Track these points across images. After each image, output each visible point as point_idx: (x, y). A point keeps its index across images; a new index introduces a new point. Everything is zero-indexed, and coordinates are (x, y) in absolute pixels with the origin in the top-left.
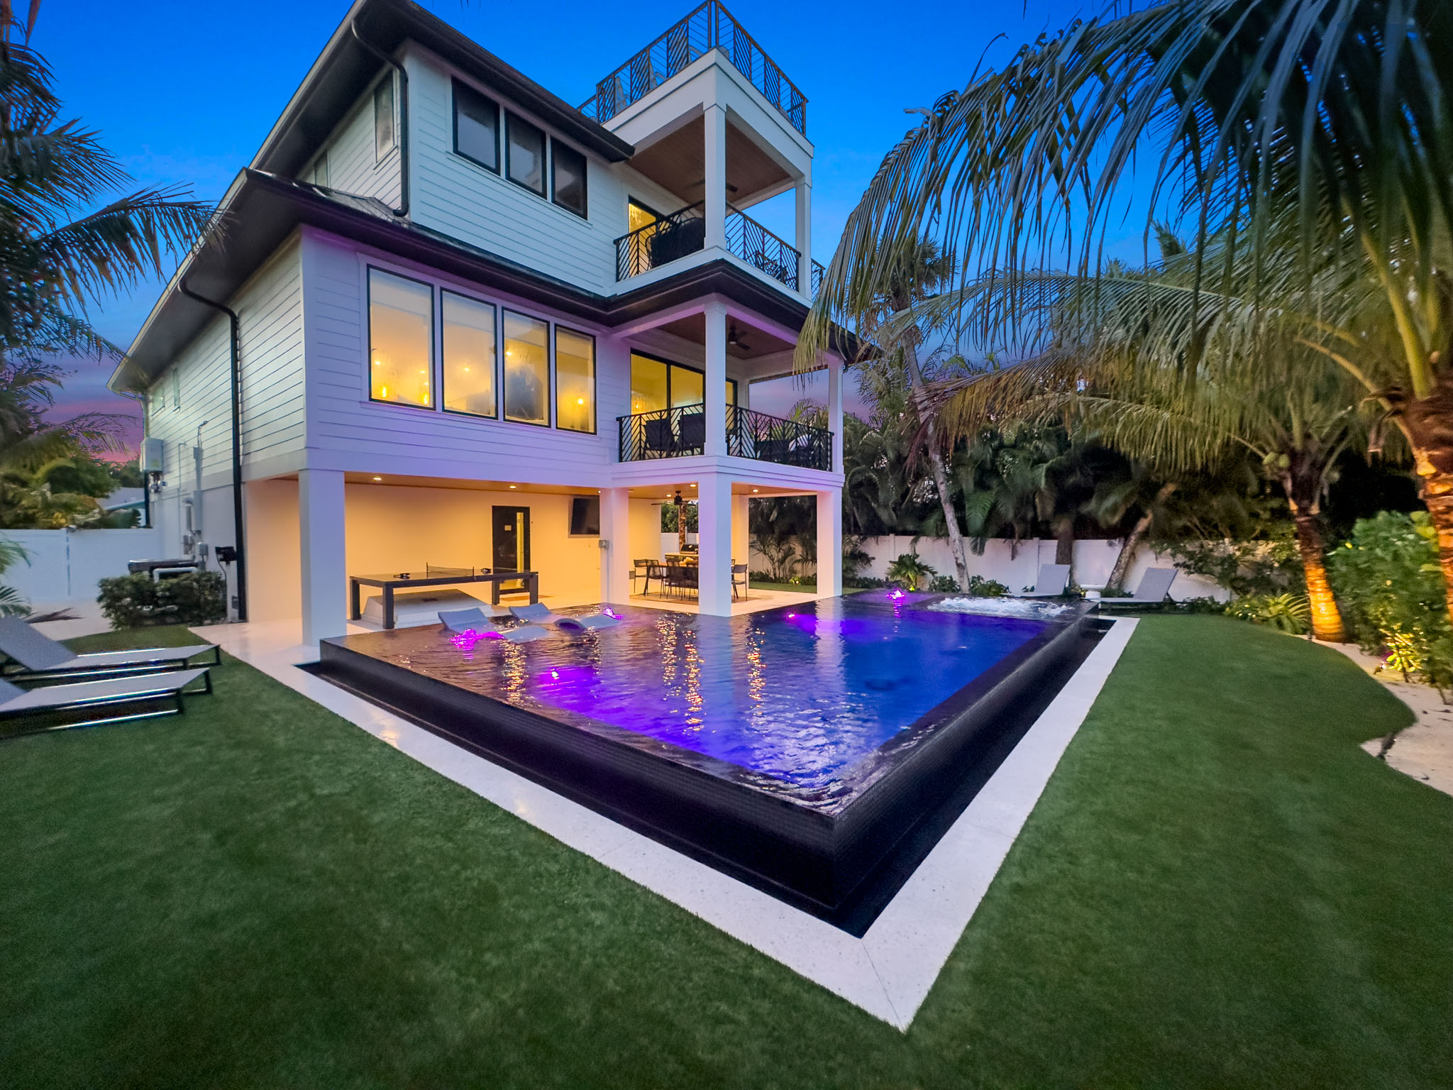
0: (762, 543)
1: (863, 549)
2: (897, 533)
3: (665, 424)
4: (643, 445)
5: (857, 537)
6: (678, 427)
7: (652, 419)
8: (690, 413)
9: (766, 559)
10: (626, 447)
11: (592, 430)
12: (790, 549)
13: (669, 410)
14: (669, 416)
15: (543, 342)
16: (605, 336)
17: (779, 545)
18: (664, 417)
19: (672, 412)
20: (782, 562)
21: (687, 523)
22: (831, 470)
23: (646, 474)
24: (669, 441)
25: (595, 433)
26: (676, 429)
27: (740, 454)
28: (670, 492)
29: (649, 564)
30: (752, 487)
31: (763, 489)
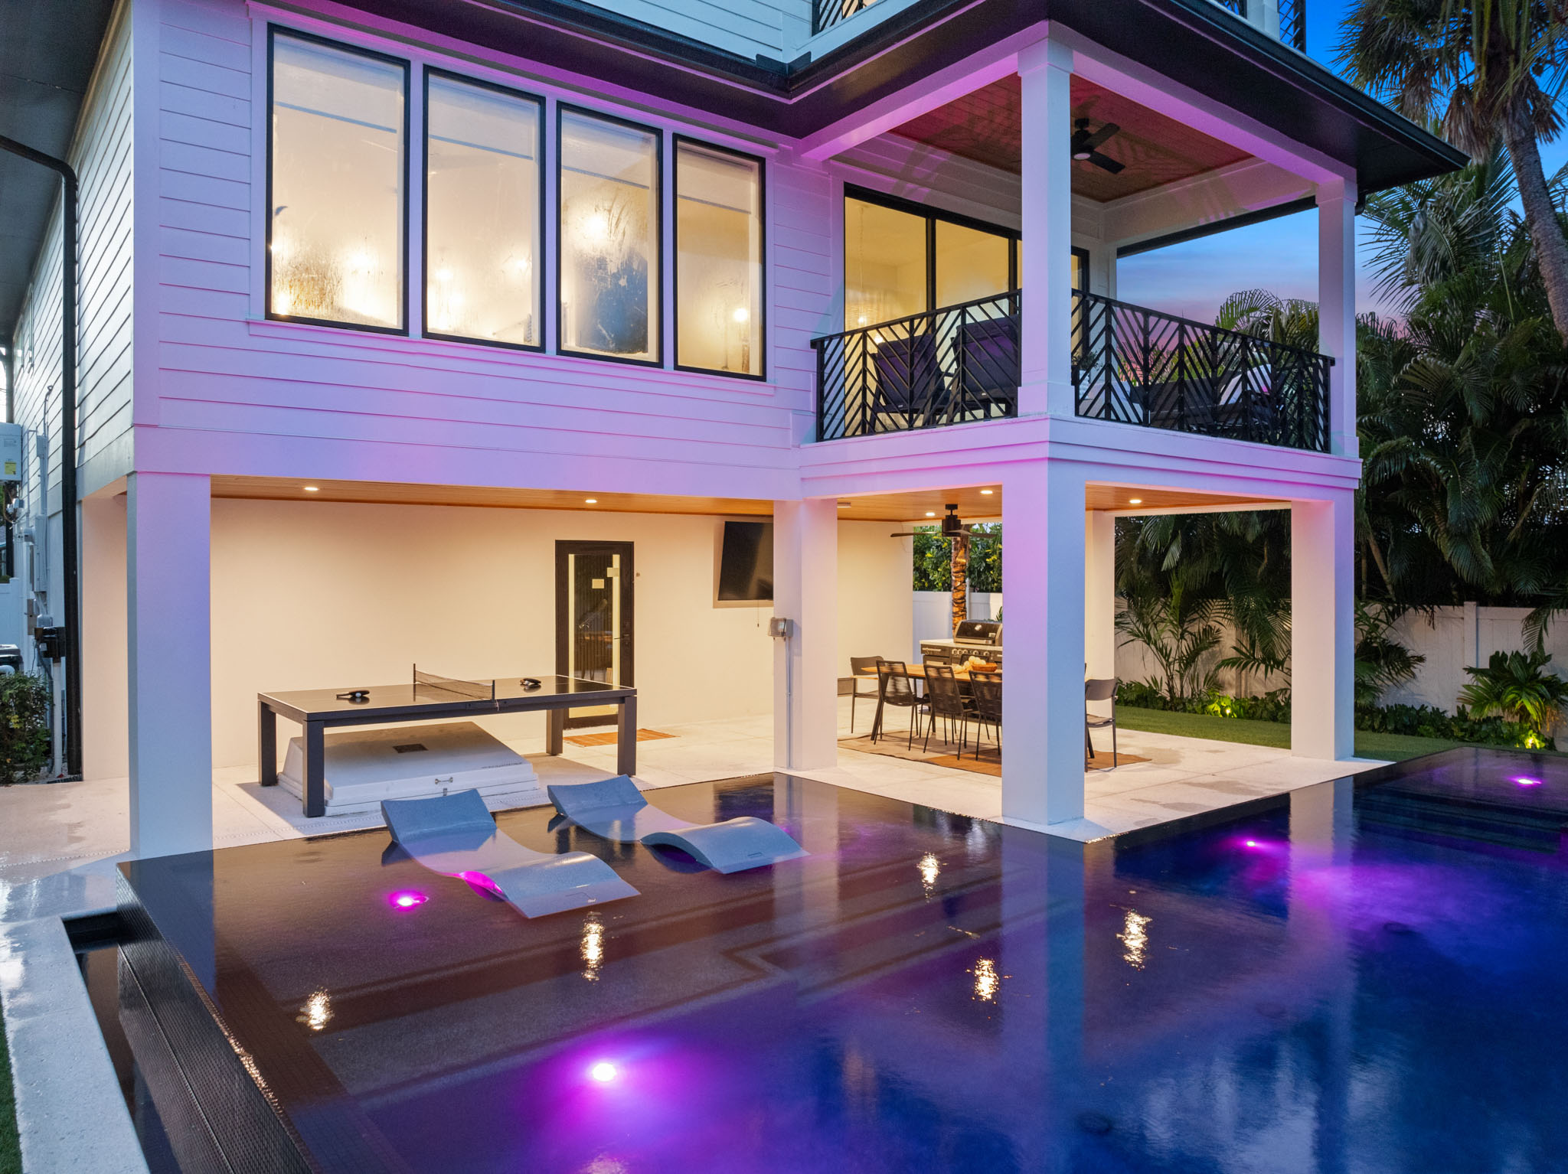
0: (1140, 617)
1: (1392, 635)
2: (1484, 600)
3: (921, 349)
4: (870, 400)
5: (1378, 607)
6: (951, 355)
7: (892, 338)
8: (981, 317)
9: (1151, 655)
10: (832, 407)
11: (755, 370)
12: (1208, 631)
13: (932, 312)
14: (933, 328)
15: (649, 178)
16: (784, 157)
17: (1181, 623)
18: (919, 333)
19: (939, 318)
20: (1189, 660)
21: (969, 571)
22: (1326, 448)
23: (875, 467)
24: (932, 388)
25: (762, 378)
26: (947, 360)
27: (1108, 413)
28: (931, 505)
29: (884, 669)
30: (1124, 494)
31: (1152, 498)
